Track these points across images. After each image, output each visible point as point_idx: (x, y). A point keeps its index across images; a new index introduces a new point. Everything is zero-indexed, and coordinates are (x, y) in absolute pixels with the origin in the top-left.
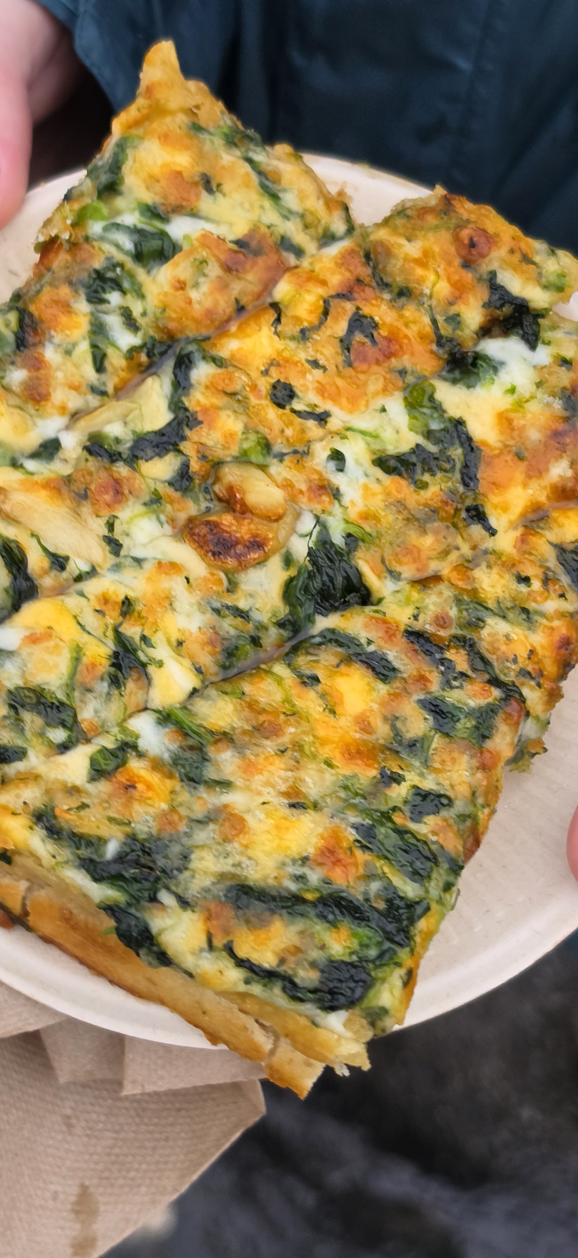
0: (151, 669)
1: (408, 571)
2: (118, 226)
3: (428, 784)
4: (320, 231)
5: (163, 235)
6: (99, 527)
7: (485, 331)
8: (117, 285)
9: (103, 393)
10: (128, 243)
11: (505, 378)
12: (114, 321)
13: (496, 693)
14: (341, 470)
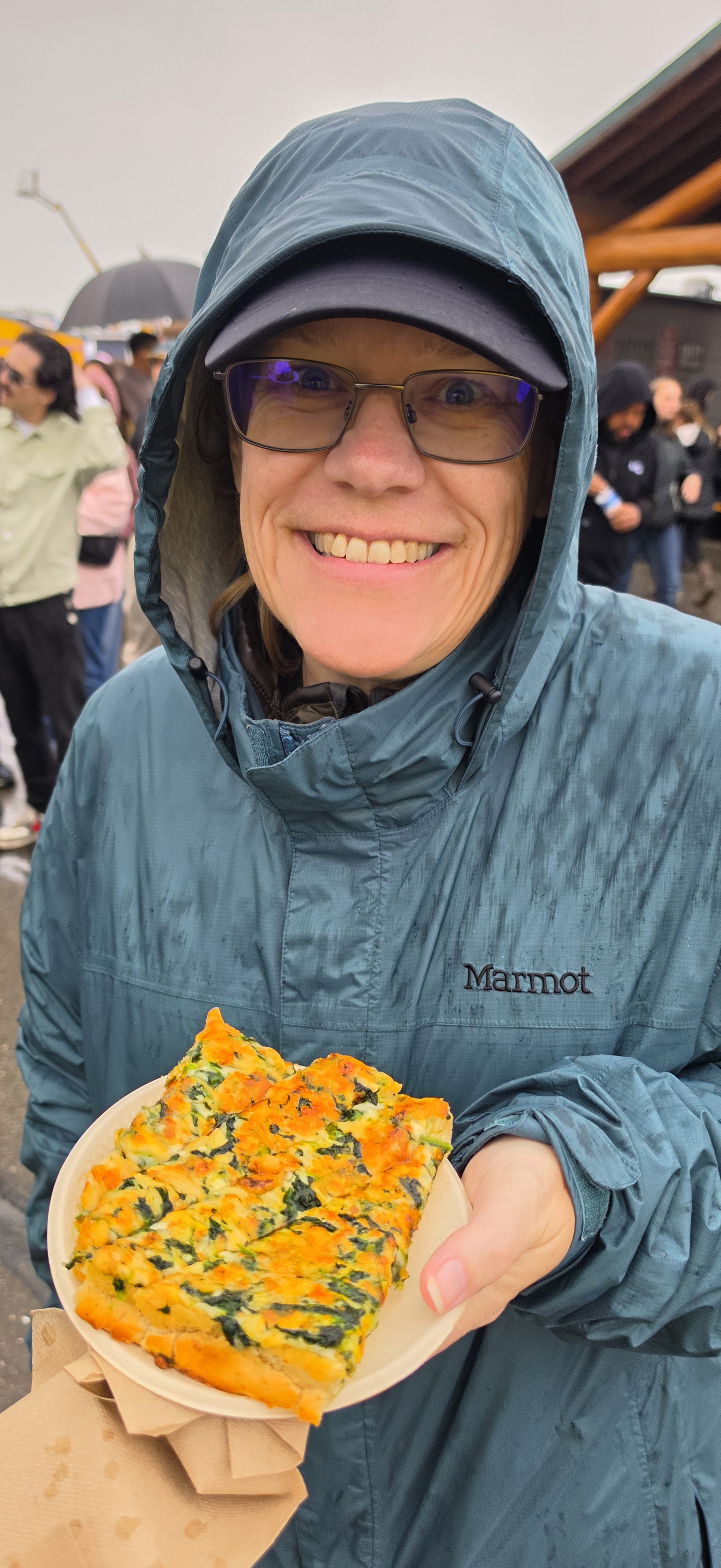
0: (226, 1233)
1: (337, 1194)
2: (202, 1071)
3: (357, 1269)
4: (283, 1072)
5: (219, 1074)
6: (199, 1182)
7: (355, 1103)
8: (201, 1093)
9: (197, 1135)
10: (205, 1077)
11: (366, 1116)
12: (201, 1108)
13: (382, 1235)
14: (302, 1155)
